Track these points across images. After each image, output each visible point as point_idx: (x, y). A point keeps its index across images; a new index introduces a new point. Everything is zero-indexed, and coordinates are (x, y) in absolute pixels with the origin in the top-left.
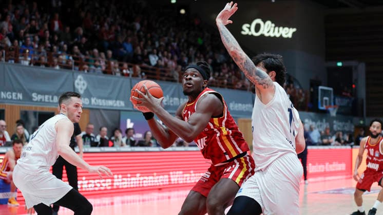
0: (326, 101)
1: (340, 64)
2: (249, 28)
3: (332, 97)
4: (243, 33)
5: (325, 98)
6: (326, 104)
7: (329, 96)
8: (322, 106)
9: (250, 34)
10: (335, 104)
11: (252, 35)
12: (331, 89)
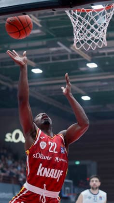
0: (68, 190)
1: (77, 163)
2: (11, 137)
3: (72, 187)
4: (7, 140)
5: (67, 188)
6: (68, 193)
7: (70, 187)
8: (64, 194)
9: (11, 141)
10: (74, 192)
11: (13, 142)
12: (71, 181)
